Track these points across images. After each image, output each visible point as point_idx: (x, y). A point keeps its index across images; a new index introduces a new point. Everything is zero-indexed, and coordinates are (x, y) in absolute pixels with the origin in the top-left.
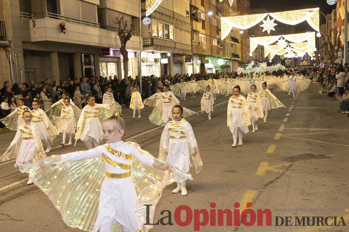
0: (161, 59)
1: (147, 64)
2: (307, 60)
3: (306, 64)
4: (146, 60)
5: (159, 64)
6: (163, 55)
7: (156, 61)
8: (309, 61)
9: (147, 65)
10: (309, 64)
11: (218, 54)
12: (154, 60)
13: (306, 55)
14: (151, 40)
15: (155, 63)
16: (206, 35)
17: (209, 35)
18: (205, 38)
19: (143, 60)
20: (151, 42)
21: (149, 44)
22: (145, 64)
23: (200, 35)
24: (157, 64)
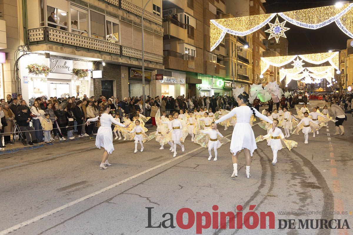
0: (94, 72)
2: (323, 87)
3: (322, 91)
5: (88, 78)
6: (97, 65)
7: (77, 72)
8: (325, 88)
9: (49, 79)
10: (324, 91)
11: (216, 73)
12: (72, 71)
13: (323, 83)
14: (43, 32)
15: (76, 77)
16: (196, 47)
17: (202, 47)
18: (196, 51)
19: (32, 69)
20: (43, 36)
21: (41, 39)
22: (43, 76)
23: (186, 46)
24: (82, 79)
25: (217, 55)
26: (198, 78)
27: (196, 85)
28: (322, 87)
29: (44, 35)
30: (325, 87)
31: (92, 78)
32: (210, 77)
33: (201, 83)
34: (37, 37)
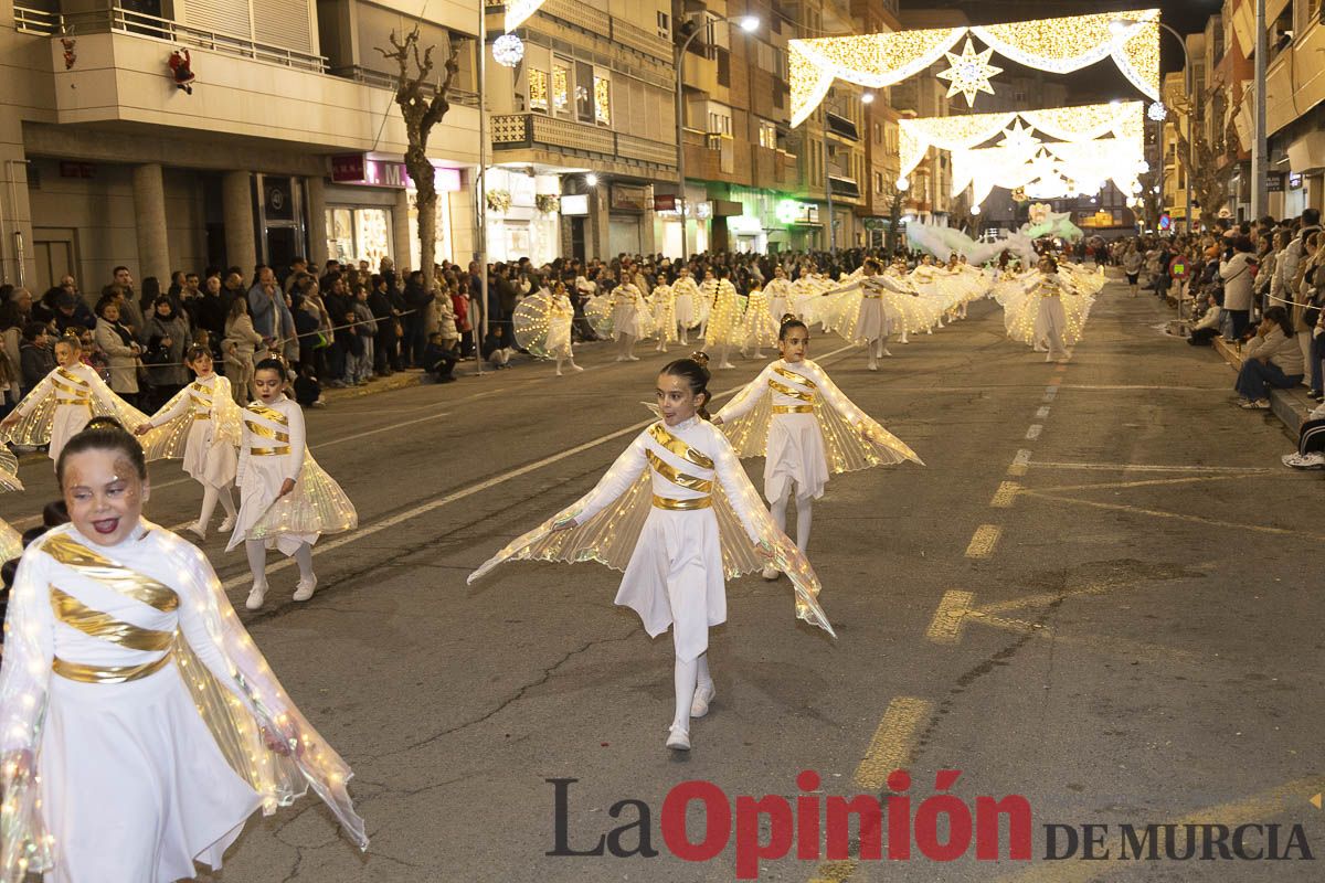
0: (565, 199)
1: (508, 217)
2: (1111, 209)
3: (1107, 222)
4: (503, 199)
5: (553, 215)
6: (571, 183)
7: (542, 203)
8: (1118, 213)
9: (507, 221)
10: (1118, 223)
11: (776, 181)
12: (534, 200)
13: (1110, 189)
14: (522, 124)
15: (539, 213)
16: (732, 108)
17: (745, 106)
18: (730, 120)
19: (494, 202)
20: (522, 132)
21: (518, 138)
22: (500, 214)
23: (712, 108)
24: (545, 218)
25: (776, 123)
26: (732, 200)
27: (728, 219)
28: (1106, 209)
29: (526, 130)
30: (1118, 208)
31: (560, 212)
32: (756, 193)
33: (740, 212)
34: (514, 133)
